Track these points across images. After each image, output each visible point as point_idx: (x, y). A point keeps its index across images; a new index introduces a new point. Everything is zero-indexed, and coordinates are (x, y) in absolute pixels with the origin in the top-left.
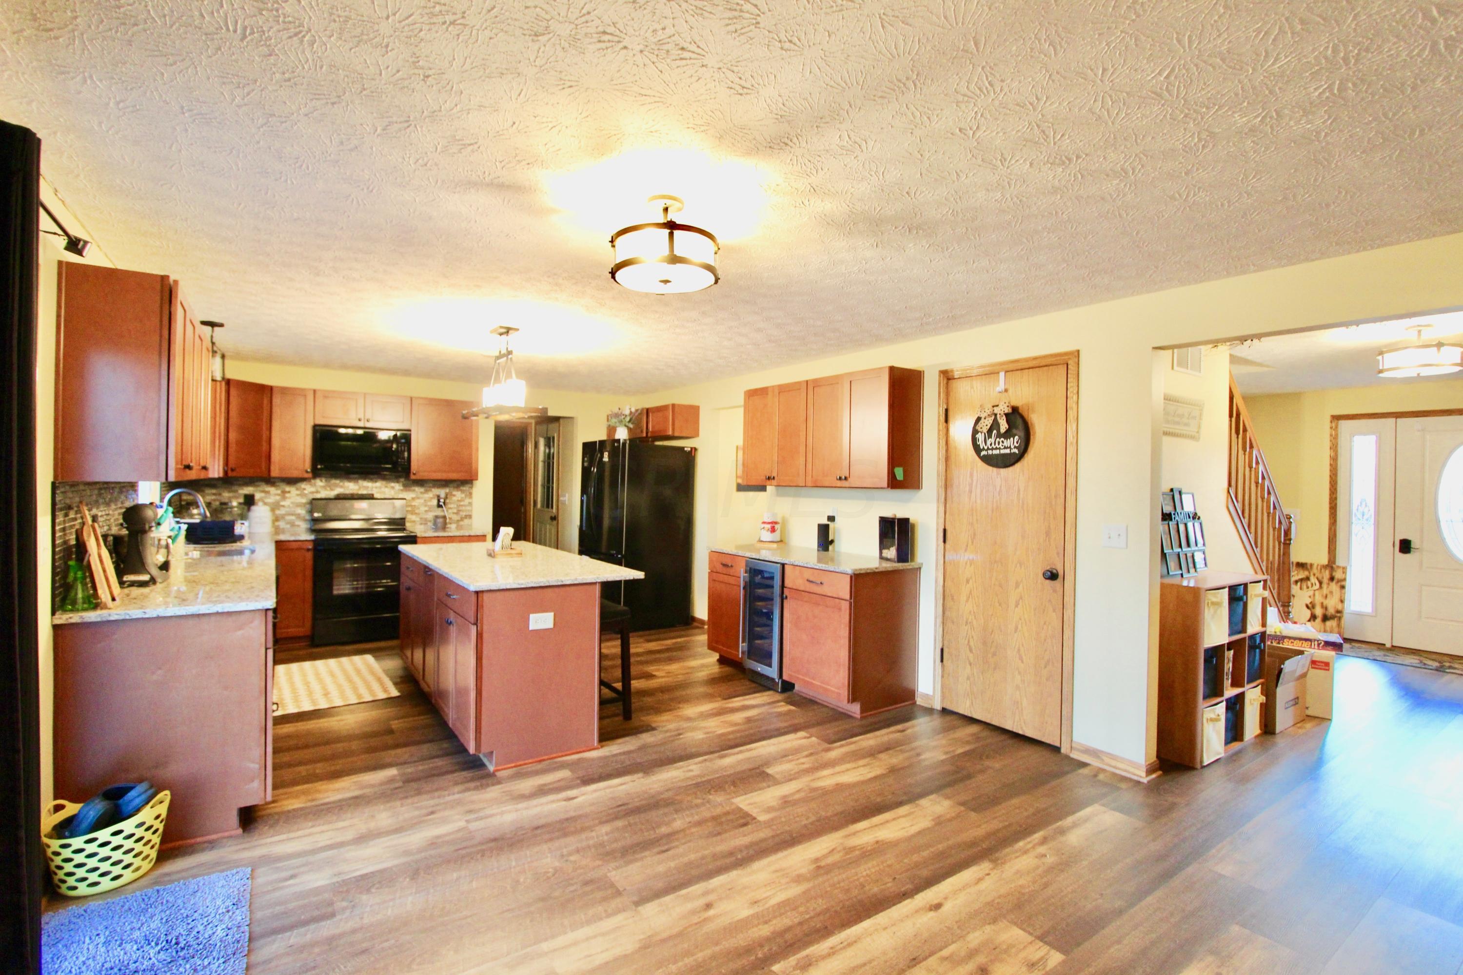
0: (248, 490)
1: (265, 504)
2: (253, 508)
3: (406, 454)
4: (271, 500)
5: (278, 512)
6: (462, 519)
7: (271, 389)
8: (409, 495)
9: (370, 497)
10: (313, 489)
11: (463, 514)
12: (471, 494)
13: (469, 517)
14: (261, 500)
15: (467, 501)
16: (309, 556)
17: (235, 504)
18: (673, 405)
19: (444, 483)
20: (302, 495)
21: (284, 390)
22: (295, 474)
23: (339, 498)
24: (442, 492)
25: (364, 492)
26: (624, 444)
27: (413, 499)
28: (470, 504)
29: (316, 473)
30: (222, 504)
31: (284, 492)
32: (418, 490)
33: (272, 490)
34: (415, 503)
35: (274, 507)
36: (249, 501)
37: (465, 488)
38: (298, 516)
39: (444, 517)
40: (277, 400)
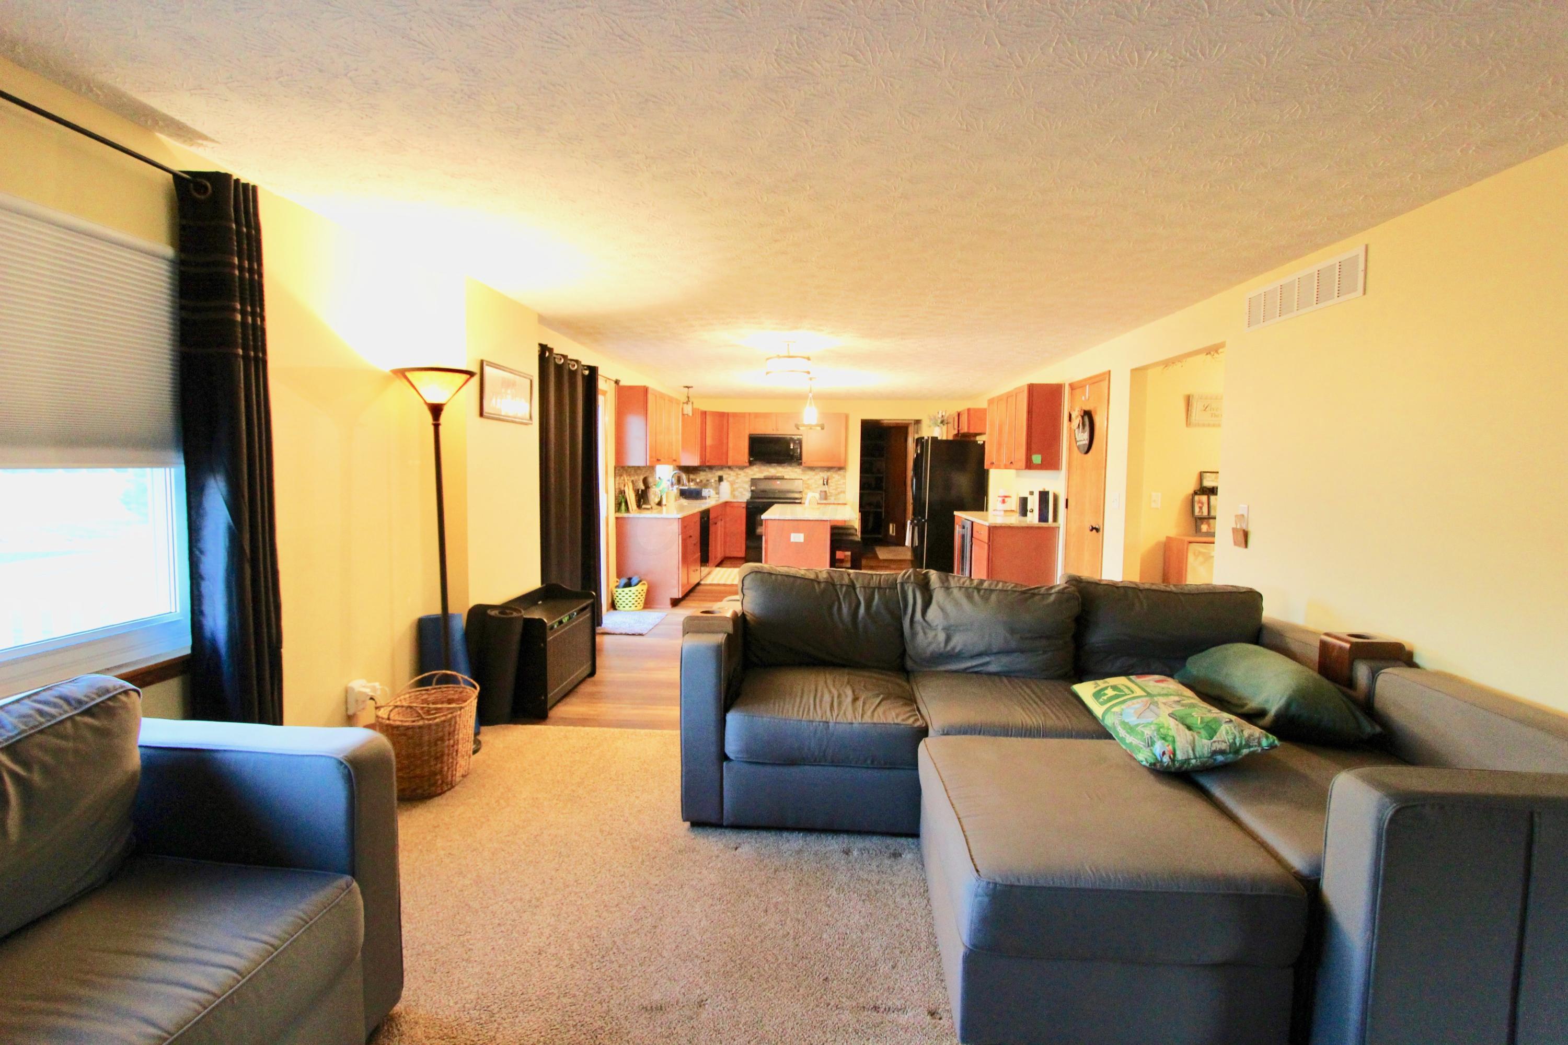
0: (720, 473)
1: (728, 481)
2: (722, 483)
3: (799, 450)
4: (731, 479)
5: (735, 486)
6: (839, 494)
7: (728, 414)
8: (805, 477)
9: (782, 478)
10: (752, 473)
11: (839, 490)
12: (844, 476)
13: (844, 492)
14: (726, 479)
15: (842, 481)
16: (744, 511)
17: (713, 481)
18: (969, 410)
19: (829, 469)
20: (746, 476)
21: (735, 415)
22: (740, 464)
23: (767, 478)
24: (825, 475)
25: (779, 475)
26: (927, 441)
27: (808, 479)
28: (844, 483)
29: (751, 463)
30: (708, 481)
31: (737, 474)
32: (811, 473)
33: (732, 473)
34: (809, 482)
35: (732, 484)
36: (721, 479)
37: (841, 472)
38: (745, 489)
39: (825, 492)
40: (731, 420)
